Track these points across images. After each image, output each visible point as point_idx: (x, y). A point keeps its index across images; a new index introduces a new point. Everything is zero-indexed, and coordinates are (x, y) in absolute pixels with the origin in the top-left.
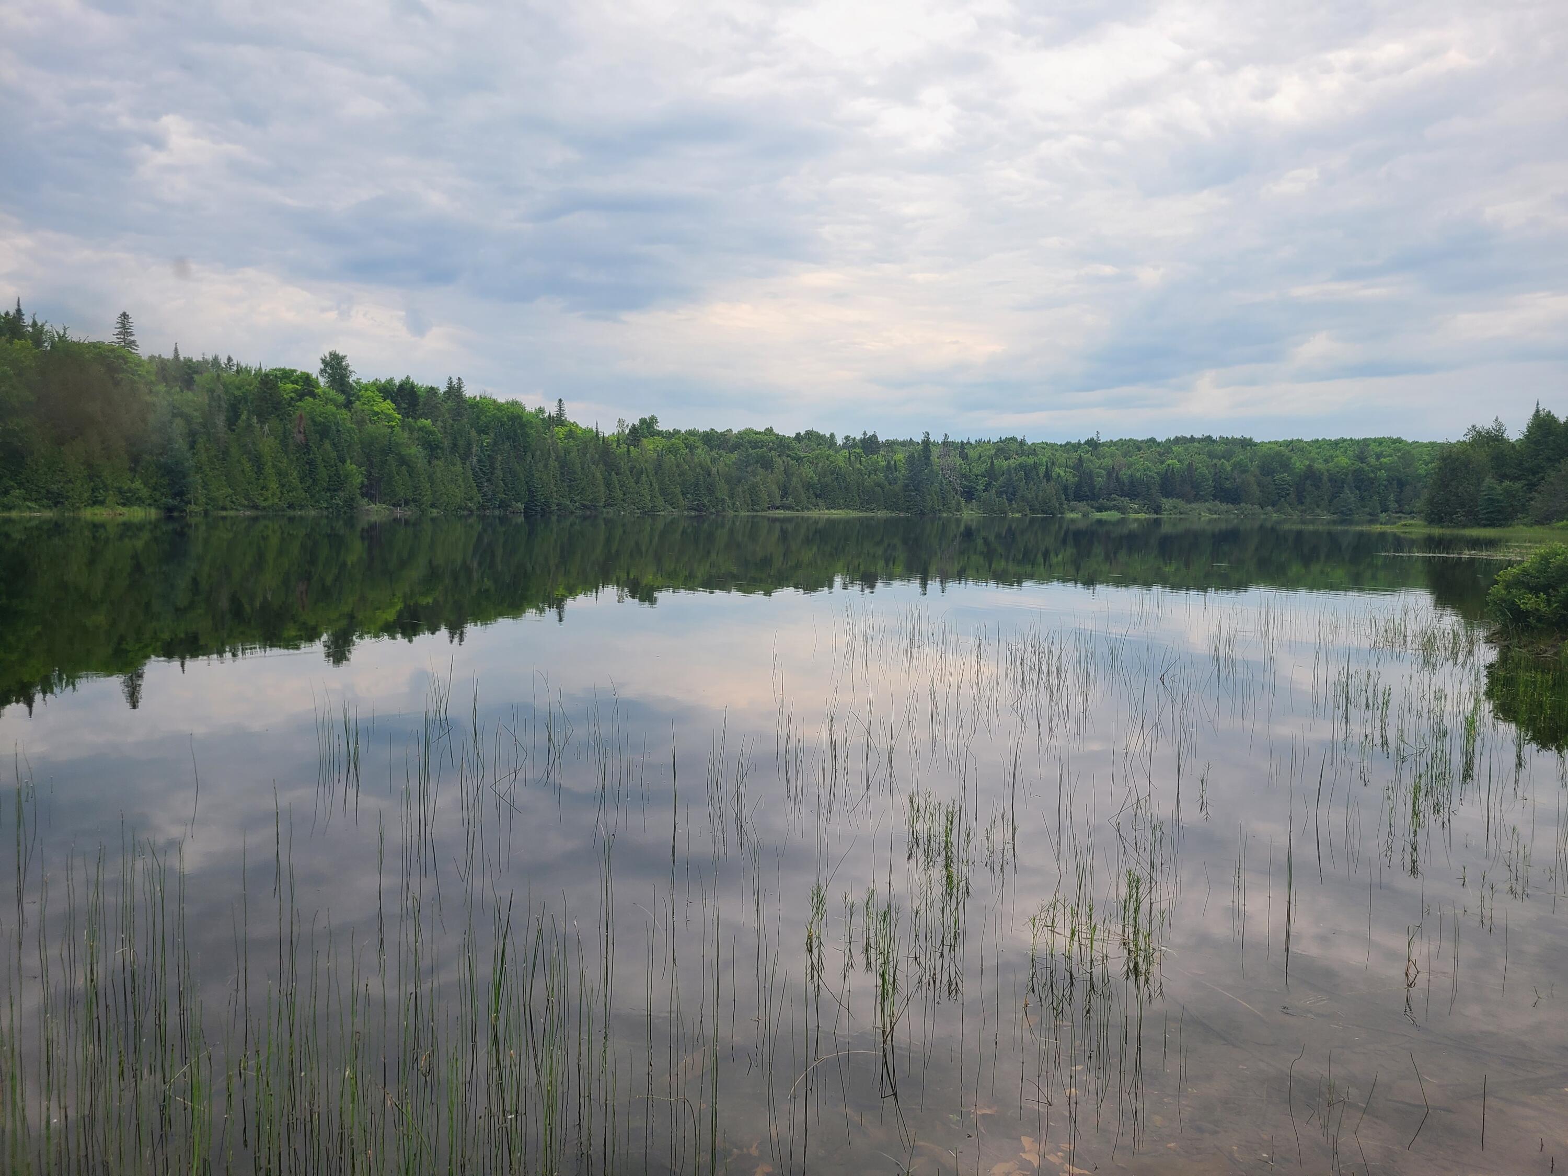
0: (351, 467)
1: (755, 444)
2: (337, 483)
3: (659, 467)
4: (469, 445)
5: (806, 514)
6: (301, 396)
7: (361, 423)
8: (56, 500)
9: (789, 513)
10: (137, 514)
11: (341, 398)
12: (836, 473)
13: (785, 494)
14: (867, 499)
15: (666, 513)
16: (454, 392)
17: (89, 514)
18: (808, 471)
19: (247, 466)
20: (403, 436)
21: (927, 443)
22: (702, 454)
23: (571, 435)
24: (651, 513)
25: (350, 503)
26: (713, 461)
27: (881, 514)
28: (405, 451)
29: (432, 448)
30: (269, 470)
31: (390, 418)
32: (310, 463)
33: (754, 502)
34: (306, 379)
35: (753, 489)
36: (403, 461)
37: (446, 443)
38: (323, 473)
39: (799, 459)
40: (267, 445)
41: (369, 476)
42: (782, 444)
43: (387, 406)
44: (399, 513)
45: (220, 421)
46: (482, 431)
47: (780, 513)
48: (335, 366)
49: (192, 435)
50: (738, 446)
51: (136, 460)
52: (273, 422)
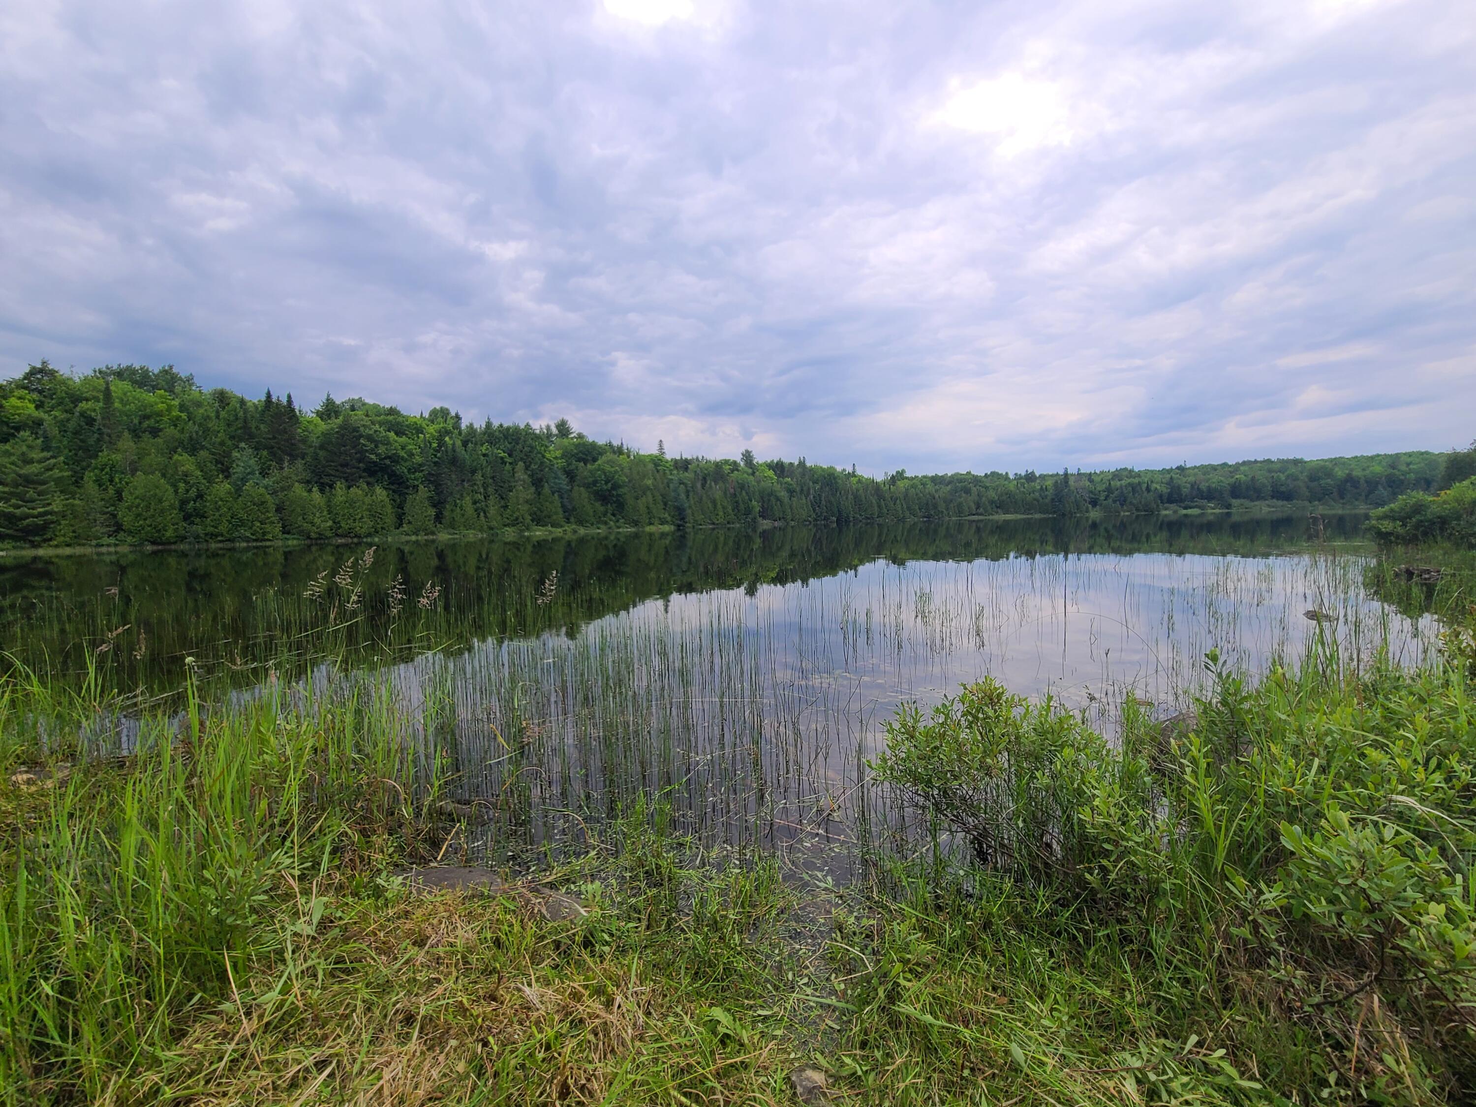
0: (754, 503)
1: (961, 481)
2: (748, 511)
3: (906, 495)
4: (809, 489)
5: (991, 517)
6: (732, 471)
7: (759, 482)
8: (636, 523)
9: (981, 517)
10: (666, 528)
11: (750, 471)
12: (1009, 494)
13: (978, 508)
14: (1028, 507)
15: (910, 520)
16: (802, 464)
17: (648, 529)
18: (992, 494)
19: (710, 505)
20: (777, 487)
21: (1066, 474)
22: (930, 487)
23: (859, 481)
24: (902, 520)
25: (754, 520)
26: (937, 491)
27: (1038, 516)
28: (778, 494)
29: (791, 492)
30: (719, 506)
31: (772, 479)
32: (737, 502)
33: (960, 512)
34: (735, 462)
35: (960, 505)
36: (778, 499)
37: (798, 489)
38: (742, 507)
39: (986, 488)
40: (718, 495)
41: (763, 507)
42: (976, 480)
43: (771, 473)
44: (776, 524)
45: (699, 485)
46: (815, 482)
47: (976, 518)
48: (748, 456)
49: (687, 492)
50: (950, 483)
51: (665, 504)
52: (721, 484)
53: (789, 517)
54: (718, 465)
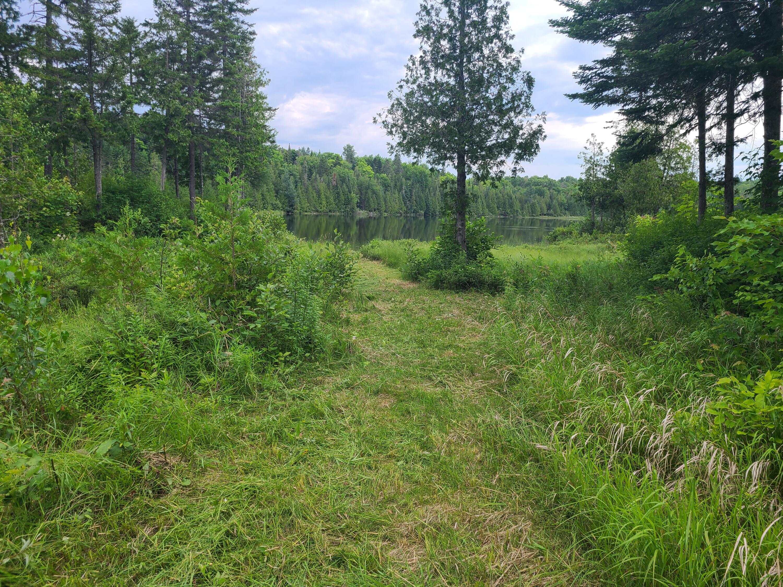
0: (353, 195)
1: (536, 184)
2: (348, 202)
3: (487, 195)
4: (401, 185)
5: (559, 218)
6: (335, 165)
7: (358, 176)
9: (550, 218)
11: (351, 165)
12: (576, 198)
13: (549, 207)
15: (489, 216)
16: (398, 161)
18: (562, 198)
19: (315, 194)
20: (374, 182)
22: (509, 188)
25: (352, 210)
26: (514, 192)
28: (375, 188)
29: (386, 186)
30: (323, 196)
31: (369, 173)
32: (338, 193)
33: (533, 211)
34: (337, 157)
35: (533, 206)
36: (374, 192)
37: (392, 184)
38: (342, 197)
39: (559, 191)
40: (322, 186)
41: (360, 198)
42: (551, 184)
43: (369, 168)
44: (371, 214)
45: (306, 176)
46: (408, 179)
47: (546, 218)
48: (349, 151)
49: (296, 182)
50: (528, 184)
51: (277, 192)
52: (325, 177)
53: (383, 208)
54: (324, 159)
